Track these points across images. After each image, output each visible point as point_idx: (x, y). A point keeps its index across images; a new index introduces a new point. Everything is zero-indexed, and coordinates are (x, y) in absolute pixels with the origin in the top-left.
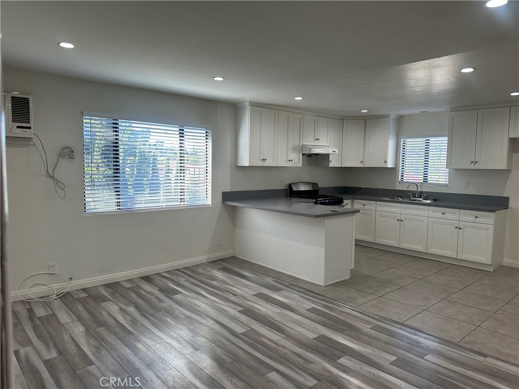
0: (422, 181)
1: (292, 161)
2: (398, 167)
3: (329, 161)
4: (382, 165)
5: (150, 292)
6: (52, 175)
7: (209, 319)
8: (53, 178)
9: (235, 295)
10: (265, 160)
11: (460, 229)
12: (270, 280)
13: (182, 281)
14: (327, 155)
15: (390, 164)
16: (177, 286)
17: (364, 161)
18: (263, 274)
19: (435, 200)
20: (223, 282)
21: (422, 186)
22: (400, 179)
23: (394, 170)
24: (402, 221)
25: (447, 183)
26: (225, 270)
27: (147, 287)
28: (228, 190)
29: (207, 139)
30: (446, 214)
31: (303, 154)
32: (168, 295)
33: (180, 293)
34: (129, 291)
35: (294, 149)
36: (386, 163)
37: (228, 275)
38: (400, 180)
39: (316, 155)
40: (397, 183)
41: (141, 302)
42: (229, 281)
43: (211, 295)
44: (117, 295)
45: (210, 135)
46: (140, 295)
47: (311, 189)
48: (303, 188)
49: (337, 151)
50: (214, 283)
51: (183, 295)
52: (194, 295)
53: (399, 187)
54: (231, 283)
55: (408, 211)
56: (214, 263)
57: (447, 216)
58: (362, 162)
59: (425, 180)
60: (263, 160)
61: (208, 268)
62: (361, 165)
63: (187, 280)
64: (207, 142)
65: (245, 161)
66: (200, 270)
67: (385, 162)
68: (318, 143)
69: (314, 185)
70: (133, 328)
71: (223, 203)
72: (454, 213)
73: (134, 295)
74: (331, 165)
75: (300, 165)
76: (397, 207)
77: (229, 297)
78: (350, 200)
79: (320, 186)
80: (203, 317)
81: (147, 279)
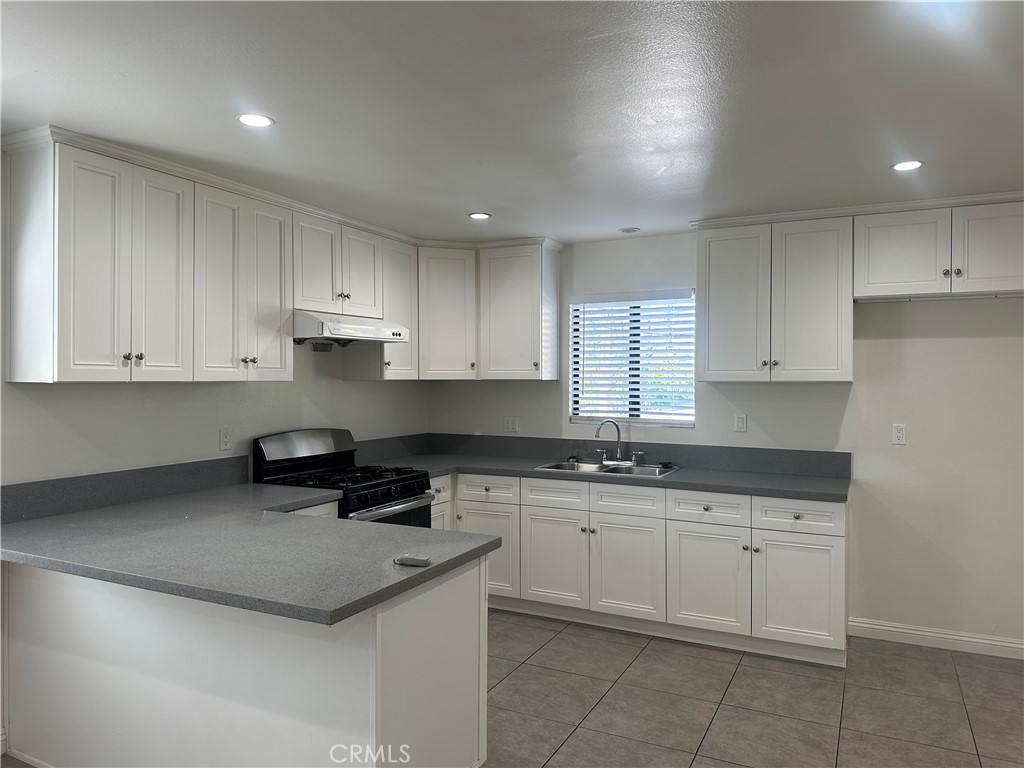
0: (626, 415)
2: (564, 380)
3: (382, 364)
4: (527, 374)
10: (140, 357)
11: (757, 551)
14: (376, 347)
15: (547, 373)
17: (479, 362)
21: (628, 429)
22: (571, 409)
23: (555, 386)
24: (593, 532)
25: (693, 418)
30: (714, 509)
31: (298, 342)
35: (264, 321)
36: (537, 369)
38: (571, 414)
39: (342, 342)
40: (565, 422)
47: (332, 451)
48: (304, 449)
49: (405, 333)
53: (570, 433)
55: (607, 503)
57: (717, 514)
59: (634, 412)
62: (470, 375)
65: (41, 363)
69: (340, 434)
72: (737, 507)
74: (390, 374)
76: (578, 493)
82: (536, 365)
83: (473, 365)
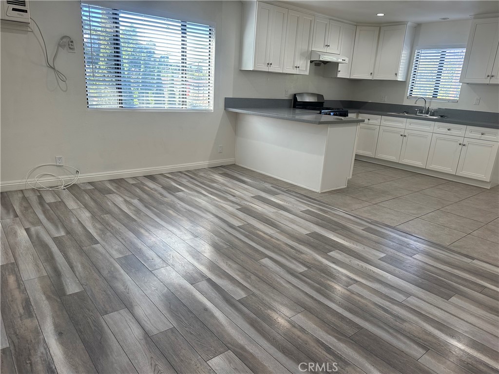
0: (432, 97)
1: (298, 67)
2: (408, 81)
3: (337, 71)
4: (392, 78)
5: (154, 188)
6: (52, 66)
7: (208, 213)
8: (54, 69)
9: (234, 196)
10: (271, 64)
11: (464, 145)
12: (268, 186)
13: (184, 181)
14: (336, 64)
15: (400, 78)
16: (179, 185)
17: (374, 73)
18: (262, 180)
19: (442, 116)
20: (223, 184)
21: (430, 102)
22: (408, 93)
23: (403, 84)
24: (405, 136)
25: (458, 99)
26: (225, 175)
27: (151, 184)
28: (231, 96)
29: (210, 37)
30: (452, 130)
31: (311, 62)
32: (170, 192)
33: (182, 191)
34: (133, 186)
35: (302, 55)
36: (396, 76)
37: (228, 179)
38: (408, 95)
39: (325, 63)
40: (405, 98)
41: (145, 196)
42: (229, 184)
43: (211, 194)
44: (122, 189)
45: (213, 33)
46: (143, 191)
47: (317, 101)
48: (308, 99)
49: (347, 59)
50: (215, 185)
51: (185, 193)
52: (196, 194)
53: (407, 103)
54: (231, 186)
55: (413, 126)
56: (215, 168)
57: (453, 132)
59: (435, 96)
60: (268, 64)
61: (209, 173)
62: (370, 78)
63: (189, 181)
64: (210, 41)
65: (249, 65)
66: (202, 174)
67: (396, 74)
68: (328, 50)
69: (320, 96)
70: (137, 216)
71: (225, 109)
72: (461, 129)
73: (138, 190)
74: (340, 75)
75: (307, 73)
76: (402, 122)
77: (228, 197)
78: (355, 114)
79: (326, 98)
80: (203, 212)
81: (151, 178)
83: (371, 74)
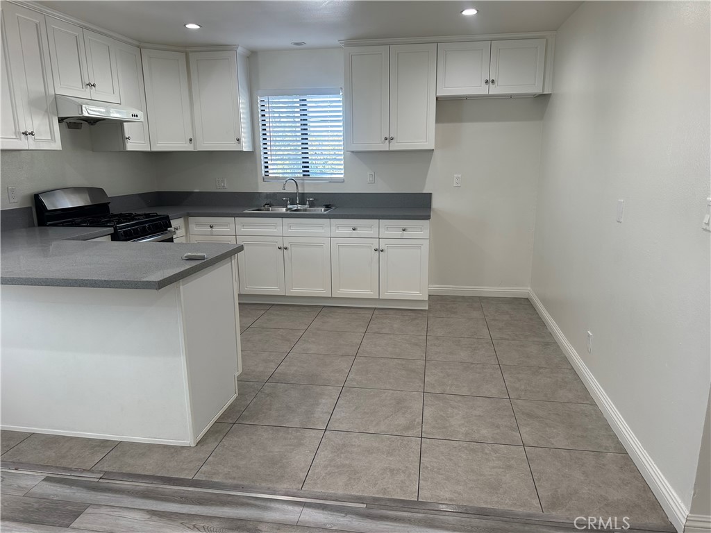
0: (302, 176)
1: (31, 134)
2: (257, 151)
3: (124, 139)
4: (233, 147)
11: (382, 251)
14: (119, 124)
15: (246, 146)
17: (195, 138)
19: (328, 207)
21: (303, 184)
22: (263, 172)
23: (251, 155)
24: (286, 249)
25: (342, 176)
30: (359, 229)
31: (61, 120)
35: (34, 104)
36: (240, 143)
38: (263, 175)
39: (93, 121)
40: (260, 180)
47: (90, 204)
49: (141, 114)
53: (265, 188)
55: (293, 231)
57: (360, 232)
58: (191, 140)
59: (306, 173)
62: (189, 147)
68: (94, 94)
69: (94, 192)
72: (372, 227)
74: (131, 146)
75: (57, 145)
76: (275, 225)
78: (182, 220)
79: (111, 193)
82: (238, 140)
